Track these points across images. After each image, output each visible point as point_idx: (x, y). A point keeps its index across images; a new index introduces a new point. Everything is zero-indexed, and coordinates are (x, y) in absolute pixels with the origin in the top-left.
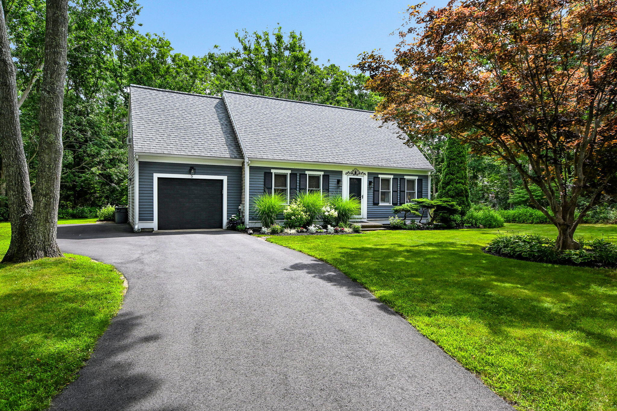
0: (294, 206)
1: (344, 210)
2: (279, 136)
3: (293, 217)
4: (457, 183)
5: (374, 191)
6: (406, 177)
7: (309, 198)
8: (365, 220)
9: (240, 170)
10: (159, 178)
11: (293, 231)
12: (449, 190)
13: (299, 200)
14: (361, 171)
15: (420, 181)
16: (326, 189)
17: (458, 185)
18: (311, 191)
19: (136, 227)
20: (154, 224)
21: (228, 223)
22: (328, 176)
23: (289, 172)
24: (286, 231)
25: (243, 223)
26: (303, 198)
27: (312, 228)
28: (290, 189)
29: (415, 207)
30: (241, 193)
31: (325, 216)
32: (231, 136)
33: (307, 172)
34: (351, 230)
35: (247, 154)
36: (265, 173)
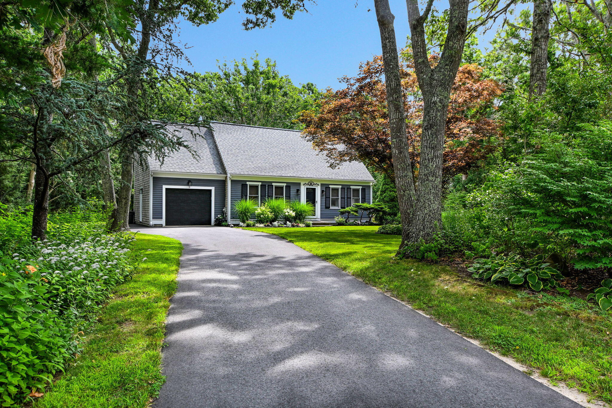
0: (263, 208)
1: (301, 211)
2: (253, 157)
3: (262, 216)
4: (390, 191)
5: (326, 197)
6: (351, 187)
7: (275, 203)
8: (319, 220)
9: (223, 183)
10: (166, 189)
11: (262, 225)
12: (385, 197)
13: (266, 204)
14: (315, 183)
15: (363, 190)
16: (288, 197)
17: (391, 193)
18: (276, 198)
19: (151, 223)
20: (163, 222)
21: (215, 221)
22: (290, 186)
23: (260, 184)
24: (257, 225)
25: (226, 221)
26: (270, 203)
27: (276, 223)
28: (261, 196)
29: (354, 209)
30: (225, 199)
31: (285, 215)
32: (217, 157)
33: (273, 184)
34: (304, 225)
35: (229, 171)
36: (242, 185)
